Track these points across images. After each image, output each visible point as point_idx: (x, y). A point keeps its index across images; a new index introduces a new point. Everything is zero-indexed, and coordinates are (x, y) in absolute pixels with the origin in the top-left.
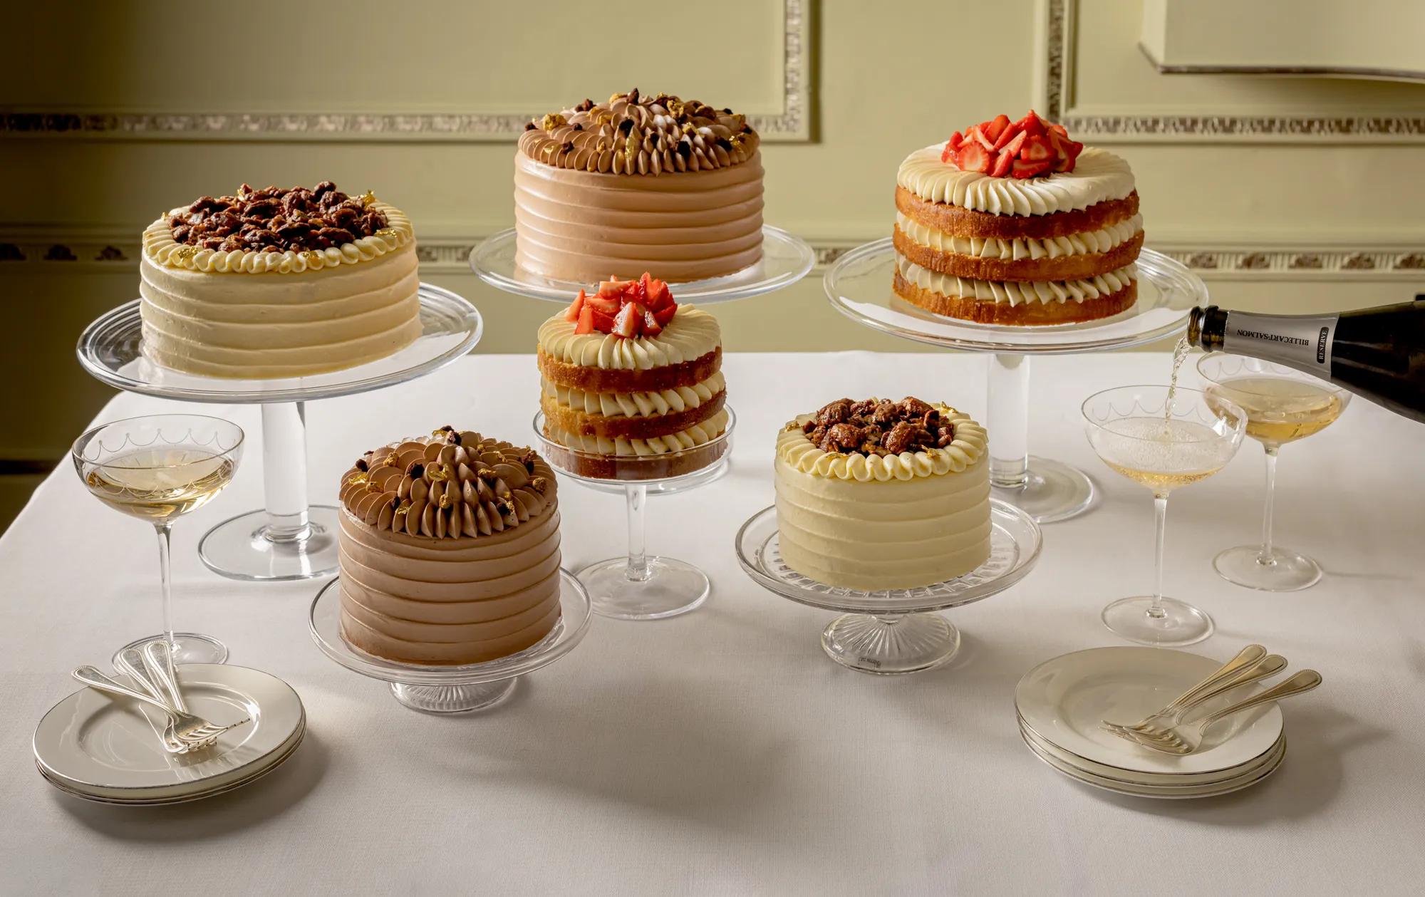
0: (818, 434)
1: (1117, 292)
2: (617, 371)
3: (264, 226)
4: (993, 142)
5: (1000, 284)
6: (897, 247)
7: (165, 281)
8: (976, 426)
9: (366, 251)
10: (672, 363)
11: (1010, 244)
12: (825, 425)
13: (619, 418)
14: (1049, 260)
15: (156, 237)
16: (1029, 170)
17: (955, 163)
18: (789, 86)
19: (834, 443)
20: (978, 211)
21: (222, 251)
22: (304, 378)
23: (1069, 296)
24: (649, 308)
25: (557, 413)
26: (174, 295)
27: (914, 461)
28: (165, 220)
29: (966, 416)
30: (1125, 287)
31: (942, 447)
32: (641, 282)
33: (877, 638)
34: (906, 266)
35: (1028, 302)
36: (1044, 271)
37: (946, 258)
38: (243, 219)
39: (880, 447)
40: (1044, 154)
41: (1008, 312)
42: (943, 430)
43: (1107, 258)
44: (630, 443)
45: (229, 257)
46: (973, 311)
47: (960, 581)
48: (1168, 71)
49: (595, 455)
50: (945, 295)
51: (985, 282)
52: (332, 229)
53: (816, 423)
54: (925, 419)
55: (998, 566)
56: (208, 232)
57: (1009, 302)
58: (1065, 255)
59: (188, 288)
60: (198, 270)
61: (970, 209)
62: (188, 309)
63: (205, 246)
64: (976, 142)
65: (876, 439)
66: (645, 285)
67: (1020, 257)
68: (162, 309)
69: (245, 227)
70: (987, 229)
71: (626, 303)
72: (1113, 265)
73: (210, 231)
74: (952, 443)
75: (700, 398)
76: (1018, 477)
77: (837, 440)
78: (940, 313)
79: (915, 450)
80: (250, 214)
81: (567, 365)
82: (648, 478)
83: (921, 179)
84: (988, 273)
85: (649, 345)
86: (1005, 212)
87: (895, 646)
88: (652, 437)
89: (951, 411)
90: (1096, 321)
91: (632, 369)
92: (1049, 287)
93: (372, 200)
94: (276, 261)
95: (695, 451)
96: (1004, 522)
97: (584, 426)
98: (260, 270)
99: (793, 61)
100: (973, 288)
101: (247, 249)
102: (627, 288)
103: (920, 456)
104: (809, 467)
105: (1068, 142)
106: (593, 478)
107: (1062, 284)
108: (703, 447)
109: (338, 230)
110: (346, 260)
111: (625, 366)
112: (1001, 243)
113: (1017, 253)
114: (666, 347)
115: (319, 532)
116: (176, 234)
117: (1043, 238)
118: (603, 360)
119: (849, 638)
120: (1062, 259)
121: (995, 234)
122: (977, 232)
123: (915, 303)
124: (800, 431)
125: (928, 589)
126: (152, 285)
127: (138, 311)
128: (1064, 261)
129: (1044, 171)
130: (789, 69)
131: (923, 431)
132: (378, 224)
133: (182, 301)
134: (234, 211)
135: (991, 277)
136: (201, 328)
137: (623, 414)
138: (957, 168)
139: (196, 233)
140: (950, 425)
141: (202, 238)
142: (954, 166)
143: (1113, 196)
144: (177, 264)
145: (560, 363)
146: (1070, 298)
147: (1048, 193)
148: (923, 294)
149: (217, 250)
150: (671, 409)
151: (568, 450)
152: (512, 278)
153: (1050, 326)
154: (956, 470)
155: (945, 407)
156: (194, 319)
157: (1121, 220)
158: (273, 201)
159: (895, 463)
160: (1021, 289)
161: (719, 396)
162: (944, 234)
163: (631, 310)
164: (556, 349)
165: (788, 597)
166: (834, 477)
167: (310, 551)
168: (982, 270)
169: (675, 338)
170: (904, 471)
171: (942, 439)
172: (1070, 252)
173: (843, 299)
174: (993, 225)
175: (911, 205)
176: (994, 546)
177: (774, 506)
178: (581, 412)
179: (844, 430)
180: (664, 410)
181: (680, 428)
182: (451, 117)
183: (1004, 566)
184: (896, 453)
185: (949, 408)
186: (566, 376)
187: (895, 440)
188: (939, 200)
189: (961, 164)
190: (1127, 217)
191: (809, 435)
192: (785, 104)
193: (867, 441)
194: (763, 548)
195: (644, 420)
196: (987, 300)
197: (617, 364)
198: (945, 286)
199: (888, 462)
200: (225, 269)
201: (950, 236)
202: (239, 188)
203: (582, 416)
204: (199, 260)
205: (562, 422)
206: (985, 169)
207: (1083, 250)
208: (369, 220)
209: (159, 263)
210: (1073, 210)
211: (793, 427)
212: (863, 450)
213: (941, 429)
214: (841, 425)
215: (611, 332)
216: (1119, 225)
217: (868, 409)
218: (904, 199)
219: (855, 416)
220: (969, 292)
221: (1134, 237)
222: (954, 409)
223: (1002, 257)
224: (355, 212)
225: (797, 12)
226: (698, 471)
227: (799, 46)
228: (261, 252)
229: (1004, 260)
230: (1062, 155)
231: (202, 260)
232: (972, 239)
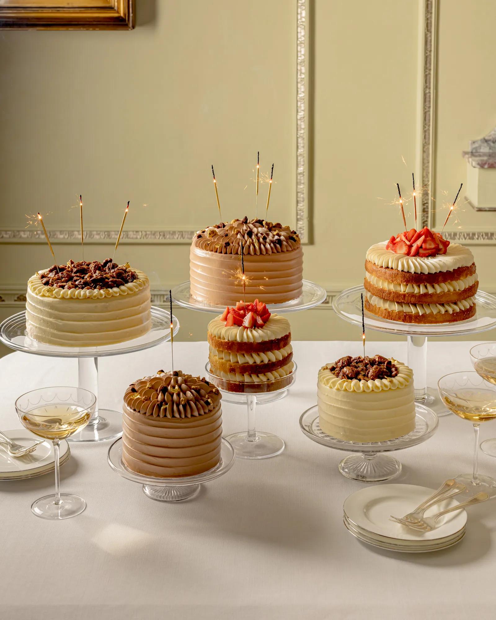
0: (337, 372)
1: (467, 309)
2: (245, 343)
3: (83, 278)
4: (410, 241)
5: (415, 305)
6: (366, 288)
7: (40, 302)
8: (408, 368)
9: (130, 289)
10: (270, 339)
11: (419, 286)
12: (340, 367)
13: (246, 364)
14: (437, 294)
15: (34, 283)
16: (426, 253)
17: (393, 250)
18: (299, 217)
19: (345, 375)
20: (404, 272)
21: (66, 289)
22: (98, 347)
23: (446, 310)
24: (258, 315)
25: (218, 363)
26: (45, 309)
27: (381, 383)
28: (37, 275)
29: (403, 364)
30: (471, 307)
31: (394, 377)
32: (254, 304)
33: (363, 467)
34: (371, 297)
35: (427, 313)
36: (435, 299)
37: (390, 293)
38: (73, 275)
39: (366, 377)
40: (433, 246)
41: (418, 318)
42: (393, 369)
43: (463, 293)
44: (251, 376)
45: (69, 292)
46: (402, 317)
47: (402, 438)
48: (480, 210)
49: (235, 381)
50: (390, 310)
51: (408, 304)
52: (115, 279)
53: (335, 367)
54: (385, 365)
55: (419, 432)
56: (58, 281)
57: (419, 313)
58: (444, 292)
59: (51, 306)
60: (55, 298)
61: (401, 271)
62: (50, 315)
63: (58, 287)
64: (402, 240)
65: (364, 373)
66: (256, 305)
67: (424, 292)
68: (38, 315)
69: (75, 278)
70: (408, 279)
71: (248, 313)
72: (465, 297)
73: (59, 280)
74: (398, 375)
75: (282, 356)
76: (423, 396)
77: (346, 374)
78: (387, 318)
79: (381, 378)
80: (76, 273)
81: (223, 341)
82: (259, 392)
83: (377, 257)
84: (409, 300)
85: (260, 331)
86: (417, 272)
87: (372, 469)
88: (261, 373)
89: (396, 362)
90: (458, 322)
91: (252, 342)
92: (436, 306)
93: (129, 266)
94: (91, 293)
95: (280, 380)
96: (421, 413)
97: (230, 368)
98: (84, 298)
99: (300, 205)
100: (402, 306)
101: (77, 288)
102: (248, 306)
103: (384, 380)
104: (334, 386)
105: (443, 241)
106: (234, 392)
107: (443, 305)
108: (284, 378)
109: (118, 280)
110: (122, 293)
111: (249, 341)
112: (414, 285)
113: (422, 290)
114: (267, 332)
115: (103, 421)
116: (44, 282)
117: (434, 284)
118: (239, 338)
119: (351, 466)
120: (443, 293)
121: (412, 282)
122: (404, 281)
123: (375, 314)
124: (328, 371)
125: (388, 442)
126: (33, 304)
127: (25, 316)
128: (444, 294)
129: (433, 254)
130: (298, 209)
131: (385, 370)
132: (134, 277)
133: (48, 312)
134: (68, 271)
135: (411, 302)
136: (56, 324)
137: (248, 363)
138: (394, 252)
139: (53, 281)
140: (396, 367)
141: (56, 283)
142: (392, 251)
143: (464, 265)
144: (46, 295)
145: (219, 339)
146: (447, 311)
147: (435, 263)
148: (379, 310)
149: (64, 289)
150: (269, 361)
151: (223, 379)
152: (189, 302)
153: (438, 324)
154: (400, 387)
155: (393, 360)
156: (53, 319)
157: (469, 276)
158: (85, 267)
159: (373, 384)
160: (424, 308)
161: (290, 355)
162: (389, 282)
163: (251, 316)
164: (217, 333)
165: (325, 445)
166: (346, 390)
167: (98, 429)
168: (406, 298)
169: (270, 328)
170: (377, 387)
171: (394, 373)
172: (446, 290)
173: (342, 312)
174: (411, 278)
175: (373, 269)
176: (416, 424)
177: (317, 405)
178: (229, 362)
179: (349, 369)
180: (266, 361)
181: (274, 369)
182: (137, 232)
183: (422, 432)
184: (373, 379)
185: (395, 360)
186: (222, 345)
187: (373, 374)
188: (386, 266)
189: (395, 250)
190: (471, 275)
191: (333, 372)
192: (297, 226)
193: (360, 374)
194: (312, 424)
195: (257, 365)
196: (409, 312)
197: (245, 340)
198: (389, 306)
199: (370, 383)
200: (68, 297)
201: (391, 283)
202: (68, 261)
203: (229, 364)
204: (56, 293)
205: (220, 366)
206: (406, 252)
207: (452, 289)
208: (130, 275)
209: (37, 294)
210: (447, 271)
211: (325, 368)
212: (358, 378)
213: (392, 369)
214: (348, 367)
215: (242, 326)
216: (467, 278)
217: (359, 361)
218: (369, 266)
219: (353, 364)
220: (401, 309)
221: (475, 283)
222: (397, 361)
223: (415, 293)
224: (123, 272)
225: (302, 182)
226: (282, 389)
227: (303, 198)
228: (83, 289)
229: (416, 294)
230: (441, 246)
231: (57, 293)
232: (401, 284)
